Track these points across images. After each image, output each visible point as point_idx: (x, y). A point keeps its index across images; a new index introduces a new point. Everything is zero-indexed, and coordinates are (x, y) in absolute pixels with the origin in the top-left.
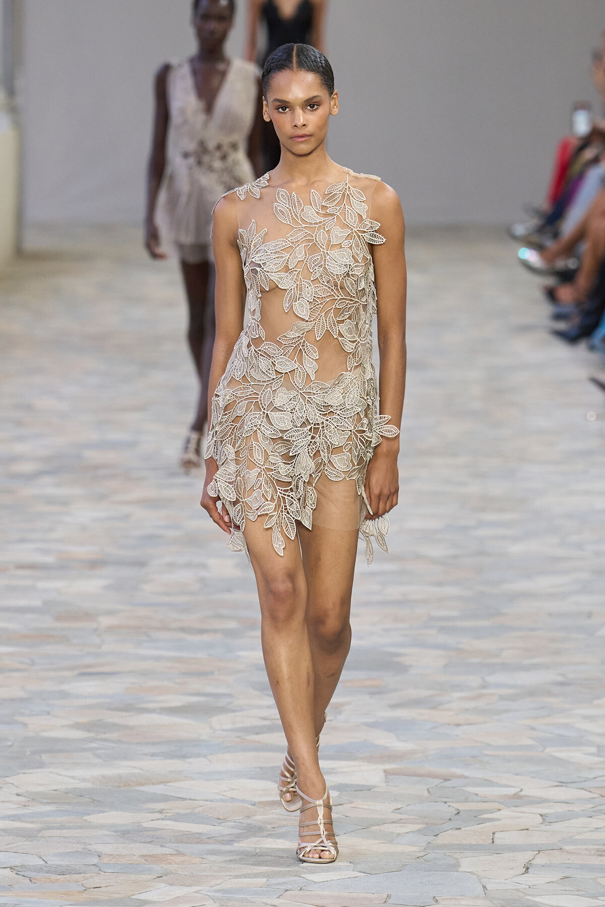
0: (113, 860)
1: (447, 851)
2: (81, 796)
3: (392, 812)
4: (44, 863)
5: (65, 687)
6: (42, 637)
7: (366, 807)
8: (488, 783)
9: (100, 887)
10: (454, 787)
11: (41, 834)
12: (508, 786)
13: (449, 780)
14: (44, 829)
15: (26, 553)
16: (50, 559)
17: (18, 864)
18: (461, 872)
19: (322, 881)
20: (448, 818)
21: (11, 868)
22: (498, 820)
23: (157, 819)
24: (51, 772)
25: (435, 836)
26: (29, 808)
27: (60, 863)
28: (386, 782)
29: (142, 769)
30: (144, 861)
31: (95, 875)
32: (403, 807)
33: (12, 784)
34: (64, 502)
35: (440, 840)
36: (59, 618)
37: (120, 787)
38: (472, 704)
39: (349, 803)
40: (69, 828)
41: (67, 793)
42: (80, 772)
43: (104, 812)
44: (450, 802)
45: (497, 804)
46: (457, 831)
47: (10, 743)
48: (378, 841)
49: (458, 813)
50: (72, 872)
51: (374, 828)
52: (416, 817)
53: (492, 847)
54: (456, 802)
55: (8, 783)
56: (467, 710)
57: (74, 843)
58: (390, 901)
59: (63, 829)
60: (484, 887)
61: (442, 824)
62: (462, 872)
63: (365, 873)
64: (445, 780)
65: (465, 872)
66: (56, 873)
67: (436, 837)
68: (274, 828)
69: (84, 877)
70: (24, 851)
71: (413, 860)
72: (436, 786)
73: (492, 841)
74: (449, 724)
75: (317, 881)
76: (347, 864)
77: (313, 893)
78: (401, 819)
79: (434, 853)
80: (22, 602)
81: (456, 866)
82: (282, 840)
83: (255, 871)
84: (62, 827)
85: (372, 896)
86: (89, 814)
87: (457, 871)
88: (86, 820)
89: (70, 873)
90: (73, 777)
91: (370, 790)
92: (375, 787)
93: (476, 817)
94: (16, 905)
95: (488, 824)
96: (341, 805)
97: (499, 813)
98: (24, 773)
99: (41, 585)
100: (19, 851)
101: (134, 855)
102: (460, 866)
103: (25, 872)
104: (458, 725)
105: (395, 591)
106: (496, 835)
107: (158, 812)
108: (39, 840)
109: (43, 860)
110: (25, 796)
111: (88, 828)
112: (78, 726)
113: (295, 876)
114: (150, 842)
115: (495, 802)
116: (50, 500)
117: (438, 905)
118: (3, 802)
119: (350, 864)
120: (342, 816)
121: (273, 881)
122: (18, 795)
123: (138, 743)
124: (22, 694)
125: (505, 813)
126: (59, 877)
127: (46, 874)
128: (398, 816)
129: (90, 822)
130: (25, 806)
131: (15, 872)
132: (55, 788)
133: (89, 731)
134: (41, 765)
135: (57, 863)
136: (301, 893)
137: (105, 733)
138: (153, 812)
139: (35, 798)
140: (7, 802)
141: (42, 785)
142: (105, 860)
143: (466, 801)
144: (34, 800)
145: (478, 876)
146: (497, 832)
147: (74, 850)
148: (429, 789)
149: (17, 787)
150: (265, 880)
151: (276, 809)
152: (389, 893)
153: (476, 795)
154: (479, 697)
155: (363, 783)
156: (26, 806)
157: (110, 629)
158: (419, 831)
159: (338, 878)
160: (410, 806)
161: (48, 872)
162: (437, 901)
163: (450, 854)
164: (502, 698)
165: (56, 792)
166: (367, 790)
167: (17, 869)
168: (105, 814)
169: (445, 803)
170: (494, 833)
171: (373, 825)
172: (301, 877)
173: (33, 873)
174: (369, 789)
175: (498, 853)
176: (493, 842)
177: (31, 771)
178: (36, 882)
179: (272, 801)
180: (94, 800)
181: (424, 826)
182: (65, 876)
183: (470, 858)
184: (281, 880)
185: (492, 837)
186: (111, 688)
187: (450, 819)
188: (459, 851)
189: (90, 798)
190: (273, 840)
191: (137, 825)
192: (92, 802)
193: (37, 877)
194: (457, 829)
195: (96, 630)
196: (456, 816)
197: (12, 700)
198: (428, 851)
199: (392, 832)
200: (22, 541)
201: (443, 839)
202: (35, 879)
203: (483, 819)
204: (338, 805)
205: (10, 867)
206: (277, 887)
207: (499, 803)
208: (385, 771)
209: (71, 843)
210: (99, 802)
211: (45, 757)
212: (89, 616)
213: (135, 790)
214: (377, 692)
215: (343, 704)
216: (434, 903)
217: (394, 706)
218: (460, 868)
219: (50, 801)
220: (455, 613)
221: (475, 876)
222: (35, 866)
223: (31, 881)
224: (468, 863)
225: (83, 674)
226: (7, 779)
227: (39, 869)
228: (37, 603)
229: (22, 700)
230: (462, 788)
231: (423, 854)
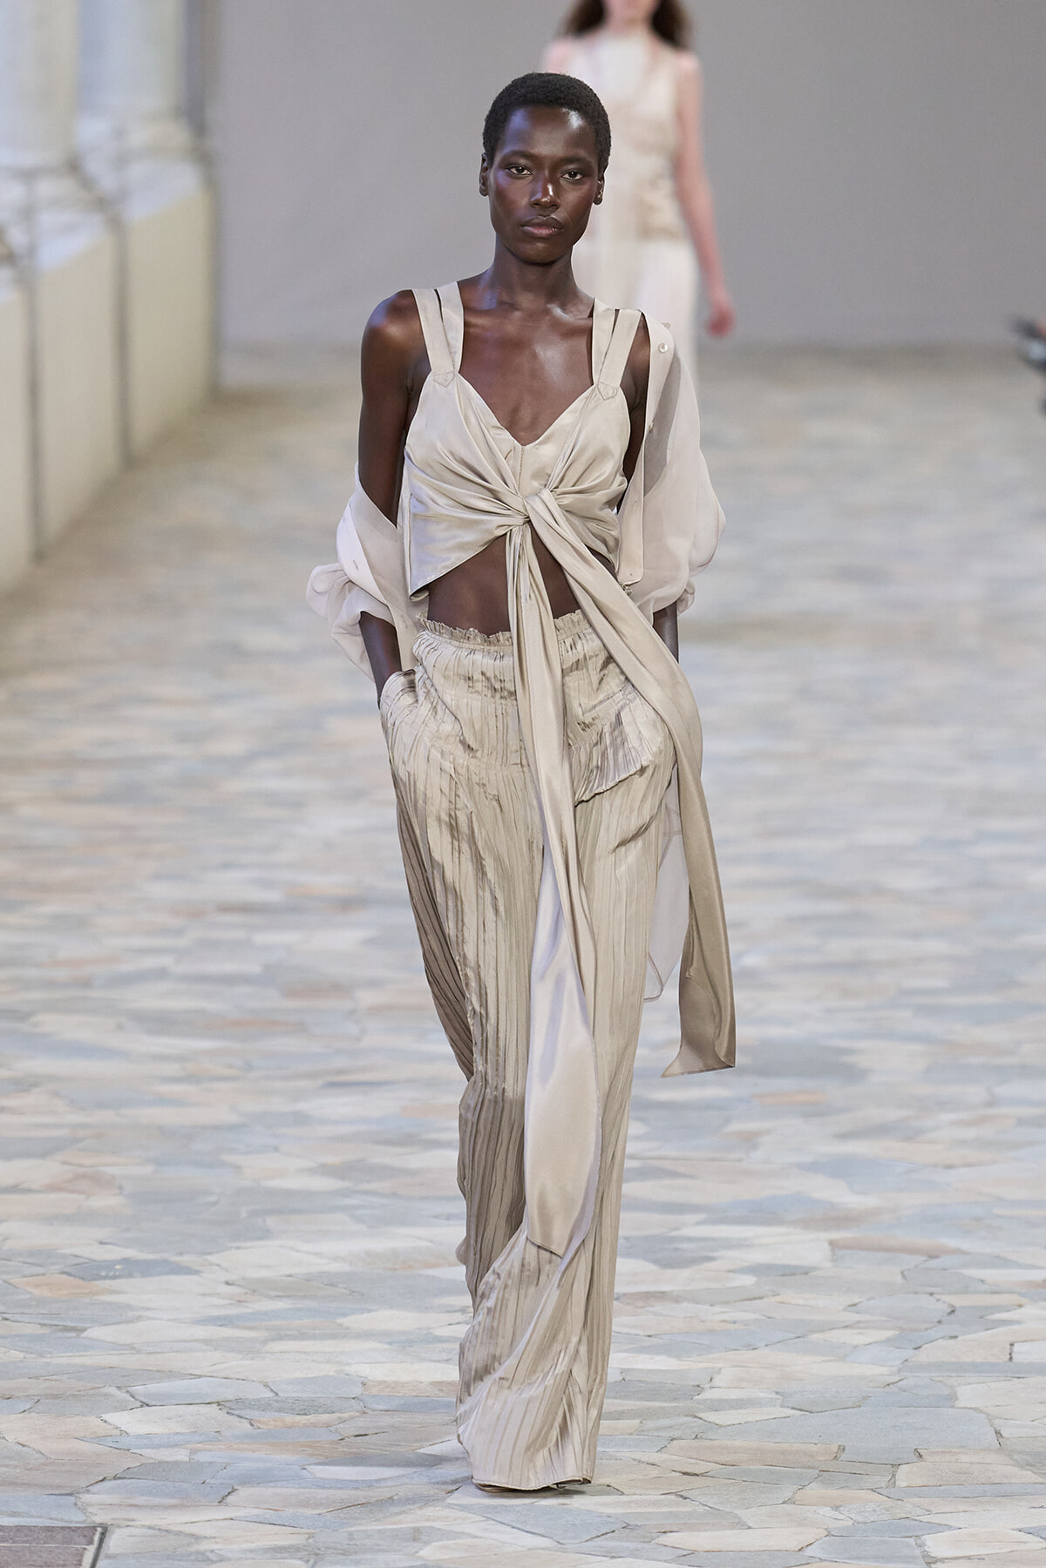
0: (387, 1390)
1: (934, 1374)
2: (331, 1285)
3: (845, 1310)
4: (272, 1394)
5: (302, 1106)
6: (264, 1024)
7: (801, 1302)
8: (1001, 1262)
9: (366, 1435)
10: (945, 1270)
11: (268, 1348)
12: (1034, 1267)
13: (937, 1257)
14: (273, 1340)
15: (235, 885)
16: (273, 896)
17: (231, 1398)
18: (959, 1408)
19: (729, 1423)
20: (937, 1320)
21: (219, 1404)
22: (1018, 1322)
23: (458, 1323)
24: (282, 1246)
25: (916, 1349)
26: (246, 1304)
27: (299, 1395)
28: (832, 1260)
29: (431, 1241)
30: (437, 1392)
31: (357, 1414)
32: (860, 1302)
33: (218, 1265)
34: (296, 803)
35: (924, 1356)
36: (291, 992)
37: (396, 1269)
38: (971, 1133)
39: (774, 1296)
40: (314, 1337)
41: (309, 1279)
42: (329, 1247)
43: (370, 1311)
44: (940, 1294)
45: (1016, 1297)
46: (952, 1342)
47: (213, 1198)
48: (822, 1358)
49: (953, 1311)
50: (319, 1410)
51: (815, 1336)
52: (883, 1318)
53: (1010, 1368)
54: (949, 1294)
55: (211, 1264)
56: (963, 1143)
57: (322, 1362)
58: (843, 1456)
59: (303, 1339)
60: (998, 1433)
61: (926, 1329)
62: (962, 1408)
63: (801, 1410)
64: (932, 1257)
65: (966, 1408)
66: (292, 1411)
67: (917, 1351)
68: (650, 1336)
69: (339, 1418)
70: (237, 1377)
71: (878, 1389)
72: (916, 1266)
73: (1009, 1357)
74: (935, 1166)
75: (721, 1423)
76: (771, 1396)
77: (717, 1443)
78: (859, 1322)
79: (915, 1377)
80: (229, 967)
81: (951, 1398)
82: (664, 1357)
83: (620, 1408)
84: (302, 1336)
85: (814, 1448)
86: (345, 1315)
87: (953, 1407)
88: (341, 1325)
89: (316, 1412)
90: (317, 1254)
91: (806, 1273)
92: (813, 1269)
93: (982, 1318)
94: (229, 1464)
95: (1002, 1329)
96: (760, 1298)
97: (1022, 1310)
98: (238, 1248)
99: (260, 938)
100: (231, 1376)
101: (421, 1382)
102: (957, 1399)
103: (241, 1409)
104: (949, 1167)
105: (840, 948)
106: (1016, 1346)
107: (459, 1311)
108: (264, 1358)
109: (272, 1390)
110: (240, 1286)
111: (344, 1337)
112: (325, 1170)
113: (686, 1416)
114: (447, 1360)
115: (1013, 1293)
116: (272, 799)
117: (922, 1463)
118: (204, 1295)
119: (778, 1396)
120: (762, 1317)
121: (650, 1424)
122: (227, 1283)
123: (422, 1198)
124: (234, 1118)
125: (1030, 1310)
126: (298, 1418)
127: (277, 1414)
128: (856, 1317)
129: (348, 1328)
130: (240, 1302)
131: (225, 1410)
132: (288, 1272)
133: (343, 1178)
134: (266, 1234)
135: (294, 1395)
136: (695, 1443)
137: (369, 1182)
138: (450, 1312)
139: (258, 1288)
140: (211, 1295)
141: (268, 1267)
142: (374, 1391)
143: (965, 1291)
144: (254, 1291)
145: (988, 1415)
146: (1018, 1342)
147: (323, 1373)
148: (906, 1273)
149: (227, 1270)
150: (636, 1422)
151: (653, 1306)
152: (840, 1443)
153: (982, 1281)
154: (980, 1121)
155: (795, 1262)
156: (243, 1301)
157: (376, 1011)
158: (888, 1340)
159: (757, 1419)
160: (872, 1301)
161: (280, 1410)
162: (921, 1456)
163: (940, 1379)
164: (1022, 1122)
165: (290, 1278)
166: (801, 1274)
167: (229, 1405)
168: (373, 1314)
169: (931, 1294)
170: (1012, 1345)
171: (813, 1332)
172: (696, 1417)
173: (256, 1413)
174: (806, 1271)
175: (1019, 1378)
176: (1011, 1359)
177: (249, 1244)
178: (261, 1426)
179: (647, 1293)
180: (354, 1292)
181: (897, 1333)
182: (308, 1417)
183: (974, 1386)
184: (666, 1422)
185: (1009, 1351)
186: (379, 1106)
187: (939, 1322)
188: (954, 1375)
189: (345, 1288)
190: (649, 1356)
191: (424, 1332)
192: (350, 1295)
193: (261, 1419)
194: (952, 1337)
195: (352, 1012)
196: (949, 1316)
197: (216, 1128)
198: (905, 1374)
199: (845, 1343)
200: (227, 866)
201: (931, 1354)
202: (259, 1422)
203: (995, 1321)
204: (755, 1299)
205: (218, 1402)
206: (655, 1434)
207: (1019, 1294)
208: (832, 1244)
209: (317, 1362)
210: (363, 1295)
211: (271, 1222)
212: (339, 988)
213: (421, 1275)
214: (815, 1111)
215: (758, 1134)
216: (914, 1458)
217: (844, 1136)
218: (957, 1402)
219: (280, 1294)
220: (940, 983)
221: (982, 1415)
222: (258, 1400)
223: (252, 1425)
224: (970, 1393)
225: (332, 1085)
226: (211, 1258)
227: (263, 1406)
228: (254, 968)
229: (232, 1128)
230: (960, 1271)
231: (896, 1378)
